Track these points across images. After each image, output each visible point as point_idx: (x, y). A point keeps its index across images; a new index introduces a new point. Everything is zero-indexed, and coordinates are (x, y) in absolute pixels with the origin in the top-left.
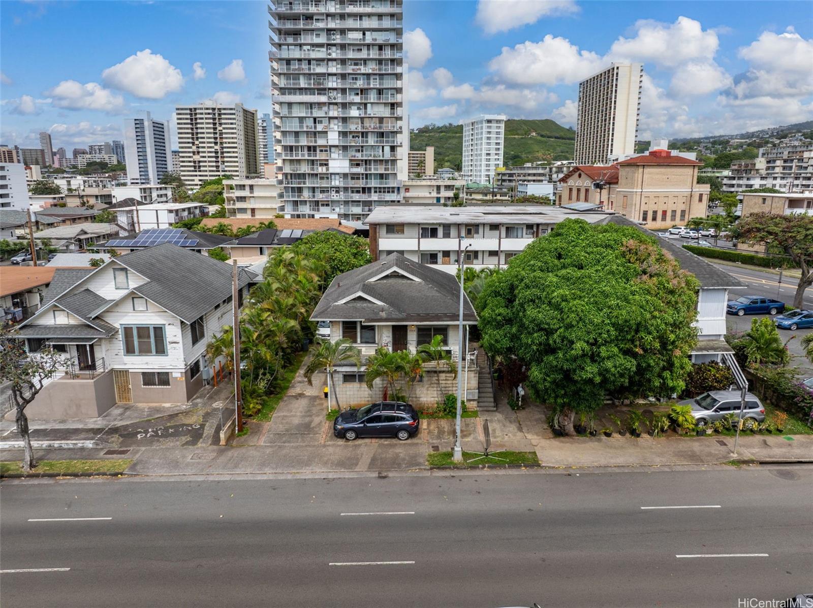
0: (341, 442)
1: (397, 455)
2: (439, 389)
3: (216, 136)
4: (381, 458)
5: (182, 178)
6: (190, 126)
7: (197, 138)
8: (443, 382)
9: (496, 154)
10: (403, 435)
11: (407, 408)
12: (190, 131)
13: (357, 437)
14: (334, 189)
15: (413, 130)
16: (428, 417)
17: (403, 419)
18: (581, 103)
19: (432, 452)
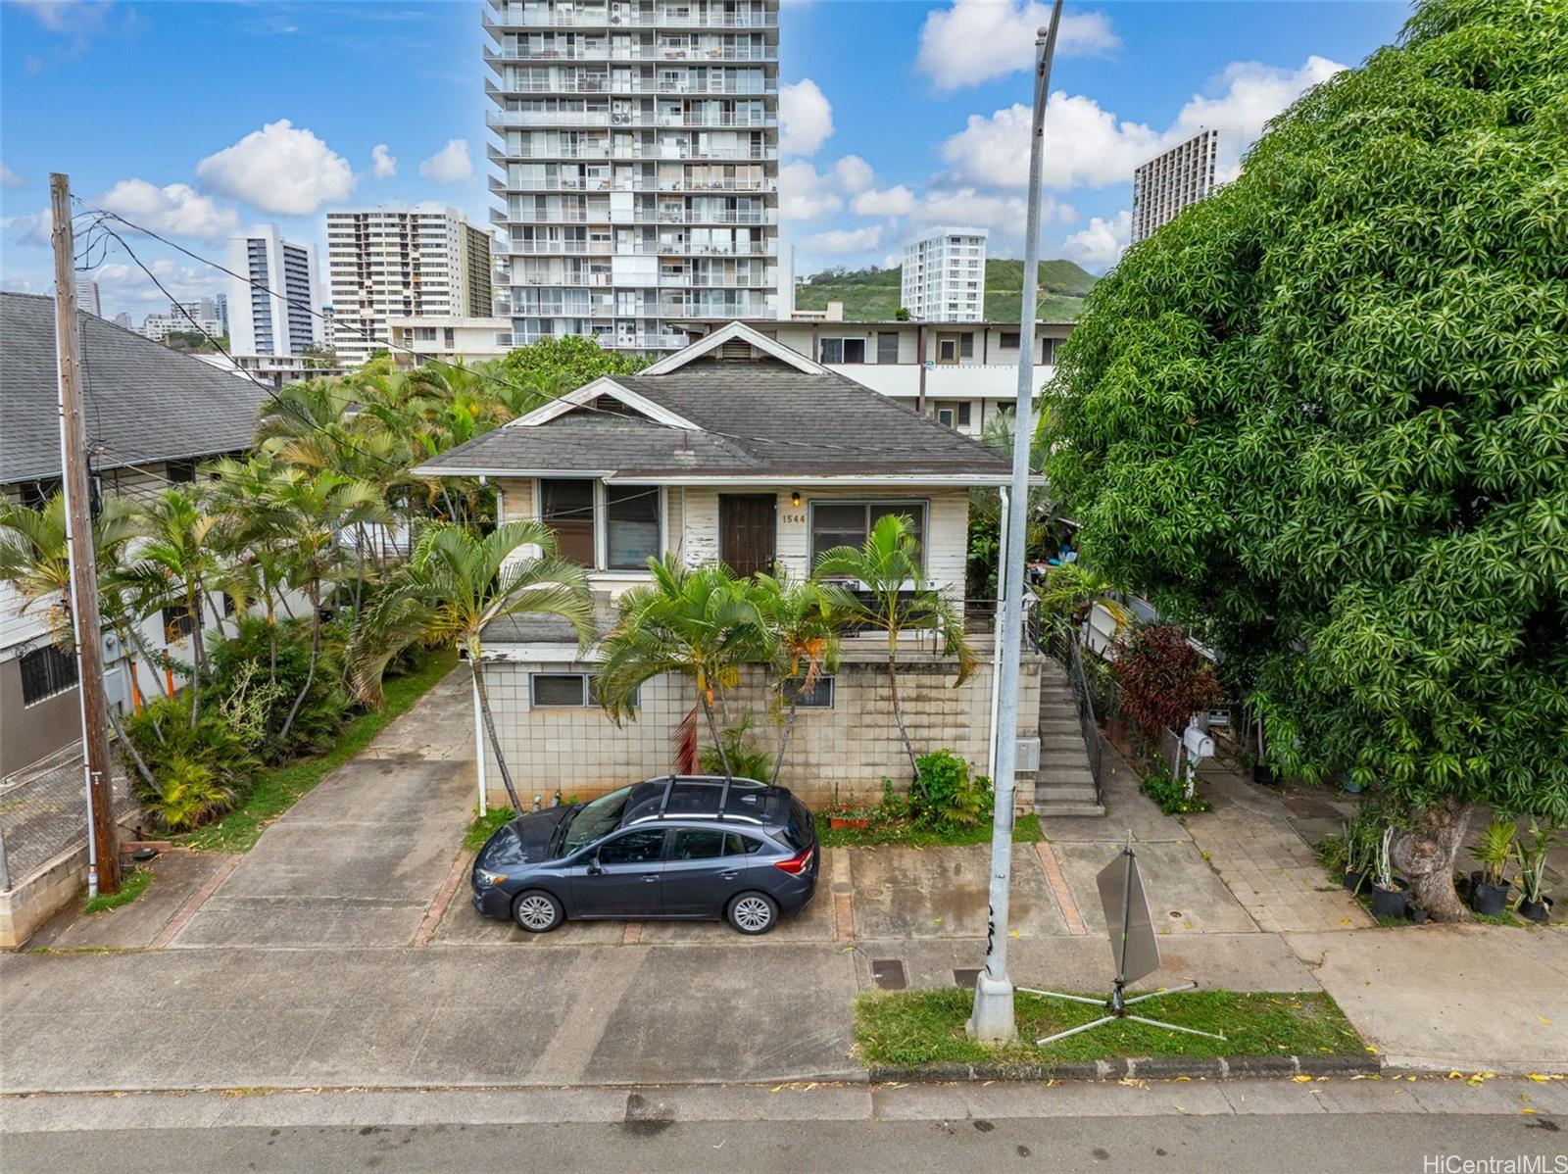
0: (496, 940)
1: (724, 1001)
2: (896, 733)
3: (406, 270)
4: (653, 1020)
5: (338, 354)
6: (354, 250)
7: (369, 274)
8: (909, 706)
9: (969, 306)
10: (752, 911)
11: (772, 802)
12: (354, 260)
13: (563, 921)
14: (625, 325)
15: (801, 279)
16: (851, 839)
17: (751, 845)
18: (1138, 209)
19: (877, 994)
